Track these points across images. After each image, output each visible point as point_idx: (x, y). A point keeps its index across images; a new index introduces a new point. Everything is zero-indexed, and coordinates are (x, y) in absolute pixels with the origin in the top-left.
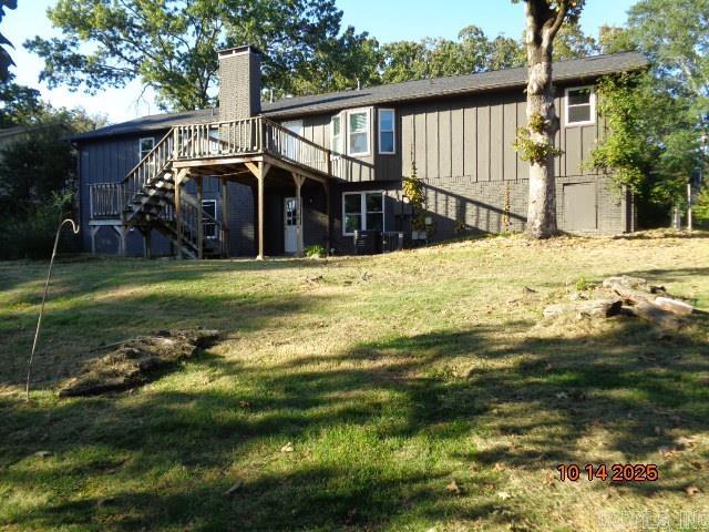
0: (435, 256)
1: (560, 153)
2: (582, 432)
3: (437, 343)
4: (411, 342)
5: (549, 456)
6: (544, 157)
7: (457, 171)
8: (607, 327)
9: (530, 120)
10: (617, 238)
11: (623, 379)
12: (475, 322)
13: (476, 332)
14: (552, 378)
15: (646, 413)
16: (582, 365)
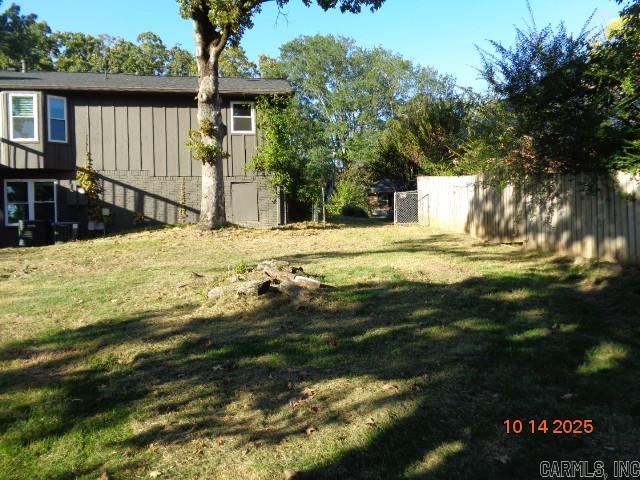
0: (111, 247)
1: (227, 156)
2: (232, 398)
3: (103, 333)
4: (75, 335)
5: (201, 426)
6: (214, 158)
7: (135, 165)
8: (259, 303)
9: (201, 124)
10: (274, 229)
11: (268, 346)
12: (145, 308)
13: (144, 317)
14: (211, 352)
15: (283, 373)
16: (237, 339)
